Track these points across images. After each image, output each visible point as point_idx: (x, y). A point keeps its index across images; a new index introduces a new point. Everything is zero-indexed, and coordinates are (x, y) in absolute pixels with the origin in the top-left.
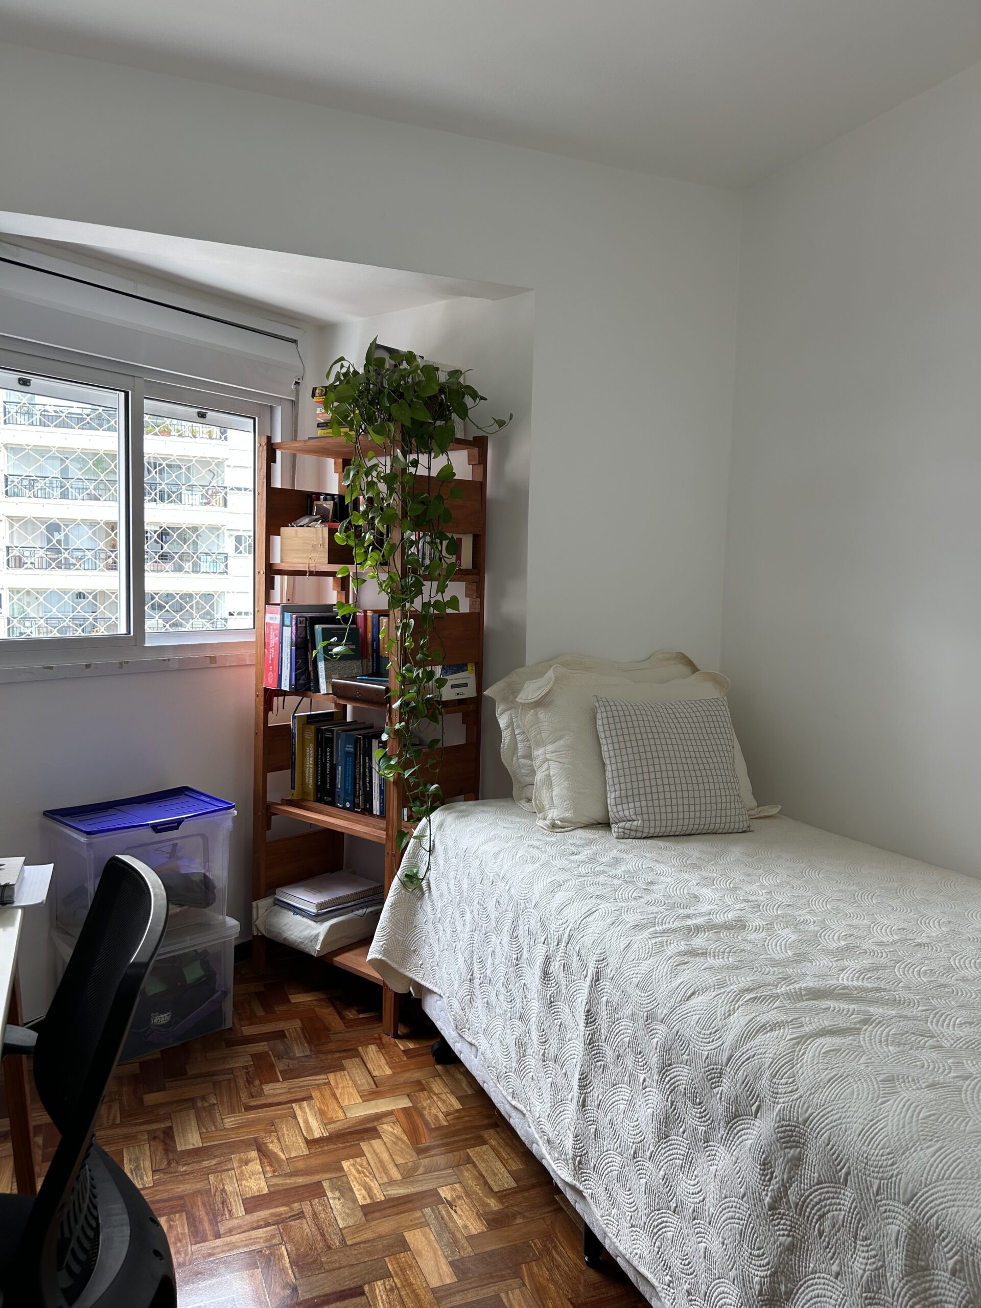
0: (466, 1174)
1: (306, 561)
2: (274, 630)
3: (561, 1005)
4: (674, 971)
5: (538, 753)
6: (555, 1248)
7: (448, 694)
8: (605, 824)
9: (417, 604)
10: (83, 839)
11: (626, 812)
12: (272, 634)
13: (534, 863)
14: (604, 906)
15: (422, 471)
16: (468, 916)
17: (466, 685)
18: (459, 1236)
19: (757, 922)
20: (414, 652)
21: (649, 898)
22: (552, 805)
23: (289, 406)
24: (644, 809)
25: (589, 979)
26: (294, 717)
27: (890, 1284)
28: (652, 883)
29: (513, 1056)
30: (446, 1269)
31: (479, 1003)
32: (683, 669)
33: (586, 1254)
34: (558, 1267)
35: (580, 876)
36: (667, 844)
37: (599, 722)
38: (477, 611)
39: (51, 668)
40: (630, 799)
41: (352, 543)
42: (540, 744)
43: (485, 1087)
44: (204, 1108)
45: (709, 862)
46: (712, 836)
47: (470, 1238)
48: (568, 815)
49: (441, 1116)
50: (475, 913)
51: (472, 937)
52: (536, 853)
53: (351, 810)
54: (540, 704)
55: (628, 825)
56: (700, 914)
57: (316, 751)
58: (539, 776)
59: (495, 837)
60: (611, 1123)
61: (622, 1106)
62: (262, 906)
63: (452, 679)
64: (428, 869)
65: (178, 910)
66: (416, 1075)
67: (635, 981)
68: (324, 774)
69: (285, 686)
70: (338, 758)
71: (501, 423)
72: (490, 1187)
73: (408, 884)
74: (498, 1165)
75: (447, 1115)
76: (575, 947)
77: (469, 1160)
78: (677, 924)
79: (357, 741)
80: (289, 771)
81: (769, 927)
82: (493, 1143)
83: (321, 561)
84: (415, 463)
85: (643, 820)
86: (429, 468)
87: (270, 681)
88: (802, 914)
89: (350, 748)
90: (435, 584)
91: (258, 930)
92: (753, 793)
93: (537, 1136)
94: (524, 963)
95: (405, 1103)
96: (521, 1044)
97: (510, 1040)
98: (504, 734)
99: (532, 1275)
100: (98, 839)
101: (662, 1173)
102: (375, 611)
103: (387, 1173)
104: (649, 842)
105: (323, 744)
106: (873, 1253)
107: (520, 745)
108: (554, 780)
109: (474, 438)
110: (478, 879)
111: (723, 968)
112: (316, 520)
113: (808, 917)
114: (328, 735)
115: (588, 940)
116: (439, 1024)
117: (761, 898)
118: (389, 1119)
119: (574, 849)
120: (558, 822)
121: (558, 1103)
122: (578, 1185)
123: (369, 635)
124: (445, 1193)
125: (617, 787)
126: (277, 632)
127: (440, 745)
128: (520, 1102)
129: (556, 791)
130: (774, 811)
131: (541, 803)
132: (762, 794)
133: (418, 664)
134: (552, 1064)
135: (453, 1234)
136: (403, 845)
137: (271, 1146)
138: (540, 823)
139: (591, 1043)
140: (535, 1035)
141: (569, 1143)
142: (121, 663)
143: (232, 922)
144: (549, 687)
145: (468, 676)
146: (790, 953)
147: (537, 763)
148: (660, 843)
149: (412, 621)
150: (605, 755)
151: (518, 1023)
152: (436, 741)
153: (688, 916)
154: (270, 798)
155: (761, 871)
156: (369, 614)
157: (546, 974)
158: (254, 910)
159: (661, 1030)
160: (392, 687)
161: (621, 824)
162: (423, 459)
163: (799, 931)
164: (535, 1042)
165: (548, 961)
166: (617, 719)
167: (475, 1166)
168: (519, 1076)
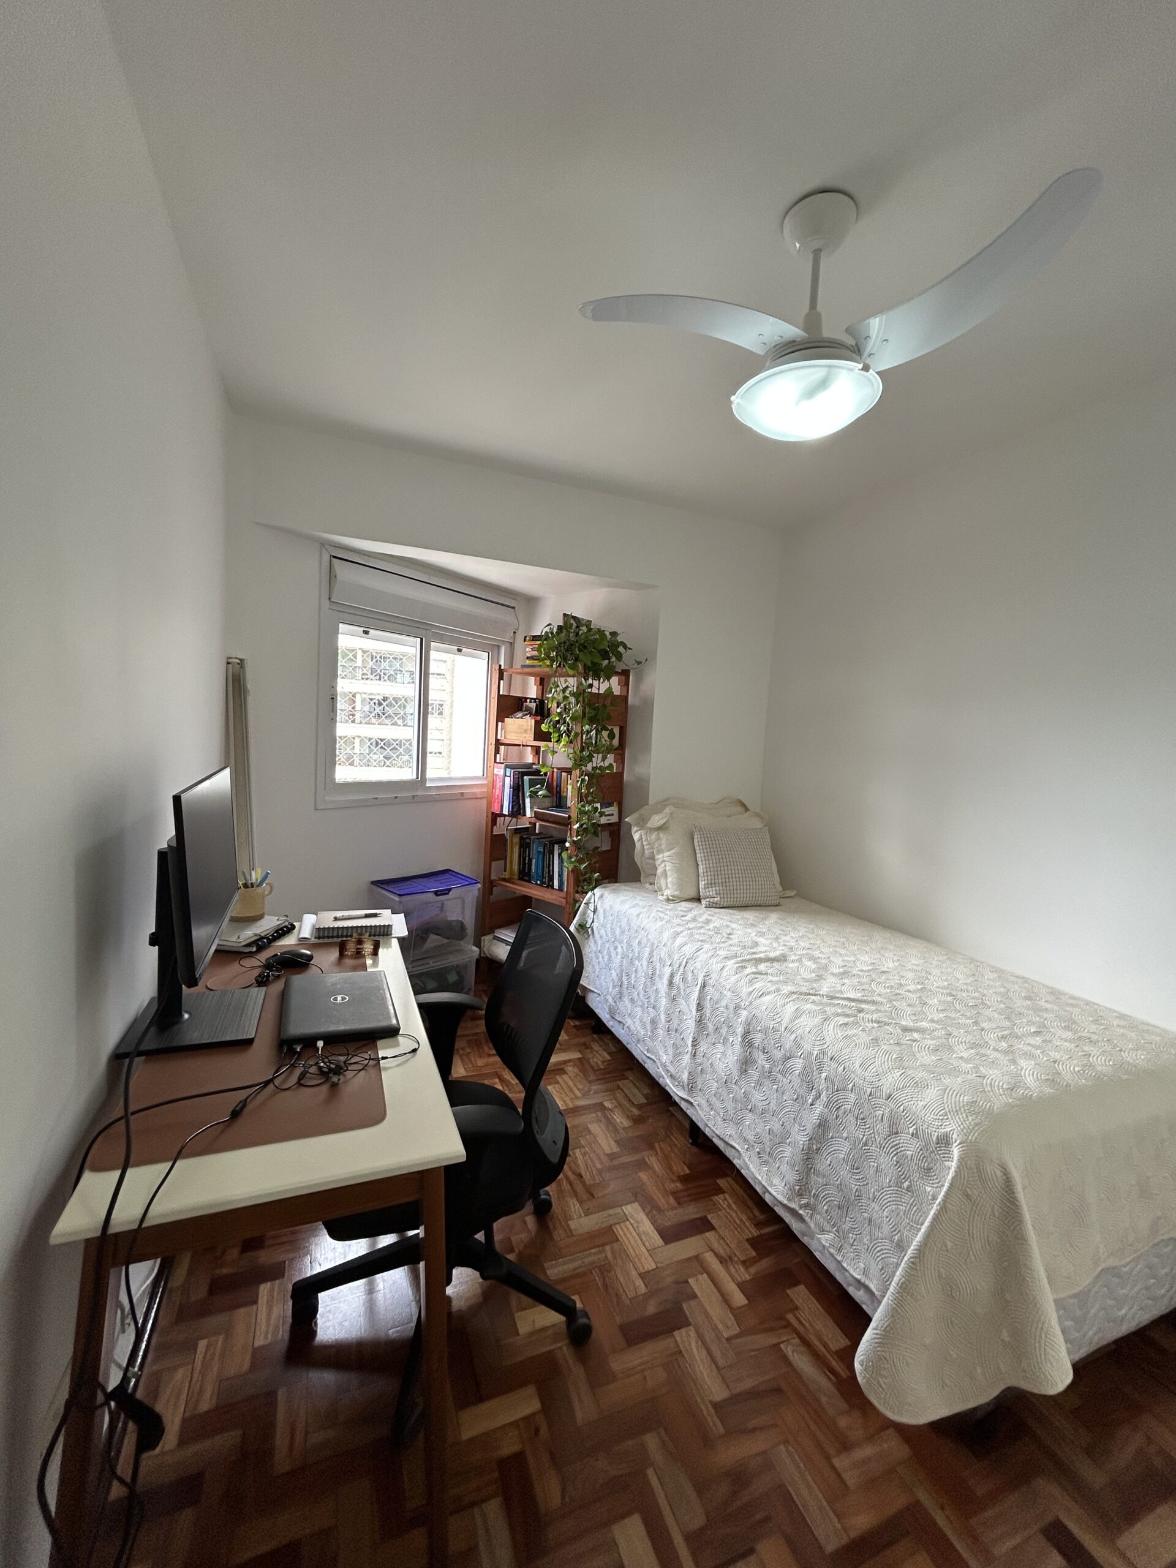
0: (618, 1095)
1: (521, 738)
2: (499, 778)
3: (681, 1001)
4: (751, 982)
5: (659, 857)
6: (673, 1135)
7: (604, 820)
8: (698, 900)
9: (589, 767)
10: (397, 898)
11: (711, 893)
12: (498, 781)
13: (661, 920)
14: (707, 946)
15: (595, 690)
16: (619, 950)
17: (613, 815)
18: (618, 1126)
19: (793, 958)
20: (587, 796)
21: (731, 942)
22: (667, 887)
23: (508, 645)
24: (721, 892)
25: (699, 986)
26: (507, 829)
27: (878, 1142)
28: (730, 934)
29: (649, 1028)
30: (612, 1143)
31: (626, 999)
32: (740, 809)
33: (691, 1138)
34: (675, 1145)
35: (689, 929)
36: (735, 912)
37: (696, 840)
38: (621, 771)
39: (377, 798)
40: (713, 885)
41: (551, 730)
42: (660, 851)
43: (629, 1046)
44: (464, 1054)
45: (759, 922)
46: (758, 908)
47: (624, 1129)
48: (676, 893)
49: (600, 1063)
50: (625, 948)
51: (622, 962)
52: (662, 915)
53: (541, 885)
54: (661, 828)
55: (712, 900)
56: (761, 952)
57: (520, 849)
58: (660, 871)
59: (637, 905)
60: (711, 1065)
61: (719, 1056)
62: (487, 939)
63: (607, 811)
64: (593, 922)
65: (446, 941)
66: (583, 1040)
67: (728, 987)
68: (524, 864)
69: (505, 812)
70: (534, 854)
71: (639, 663)
72: (633, 1103)
73: (580, 930)
74: (635, 1091)
75: (603, 1062)
76: (690, 967)
77: (619, 1087)
78: (749, 957)
79: (545, 845)
80: (503, 861)
81: (800, 960)
82: (631, 1078)
83: (529, 738)
84: (591, 686)
85: (721, 898)
86: (599, 689)
87: (496, 808)
88: (817, 954)
89: (541, 849)
90: (600, 756)
91: (484, 953)
92: (780, 883)
93: (663, 1073)
94: (656, 978)
95: (578, 1055)
96: (653, 1022)
97: (647, 1020)
98: (637, 845)
99: (661, 1149)
100: (404, 898)
101: (743, 1091)
102: (558, 769)
103: (574, 1094)
104: (724, 910)
105: (524, 846)
106: (868, 1126)
107: (646, 852)
108: (669, 873)
109: (622, 670)
110: (627, 928)
111: (777, 982)
112: (527, 715)
113: (820, 955)
114: (528, 841)
115: (698, 965)
116: (597, 1011)
117: (793, 944)
118: (570, 1064)
119: (682, 913)
120: (671, 898)
121: (677, 1055)
122: (690, 1099)
123: (555, 783)
124: (607, 1104)
125: (706, 878)
126: (502, 780)
127: (600, 850)
128: (653, 1054)
129: (669, 880)
130: (793, 893)
131: (660, 886)
132: (786, 883)
133: (589, 803)
134: (674, 1033)
135: (615, 1126)
136: (577, 907)
137: (505, 1076)
138: (660, 897)
139: (700, 1021)
140: (663, 1017)
141: (685, 1077)
142: (413, 796)
143: (475, 949)
144: (667, 818)
145: (613, 810)
146: (813, 975)
147: (658, 863)
148: (730, 911)
149: (587, 778)
150: (699, 859)
151: (651, 1010)
152: (597, 848)
153: (754, 953)
154: (493, 877)
155: (790, 929)
156: (555, 770)
157: (671, 983)
158: (482, 943)
159: (744, 1014)
160: (572, 816)
161: (708, 900)
162: (596, 683)
163: (817, 963)
164: (663, 1021)
165: (672, 976)
166: (706, 839)
167: (622, 1090)
168: (652, 1040)
